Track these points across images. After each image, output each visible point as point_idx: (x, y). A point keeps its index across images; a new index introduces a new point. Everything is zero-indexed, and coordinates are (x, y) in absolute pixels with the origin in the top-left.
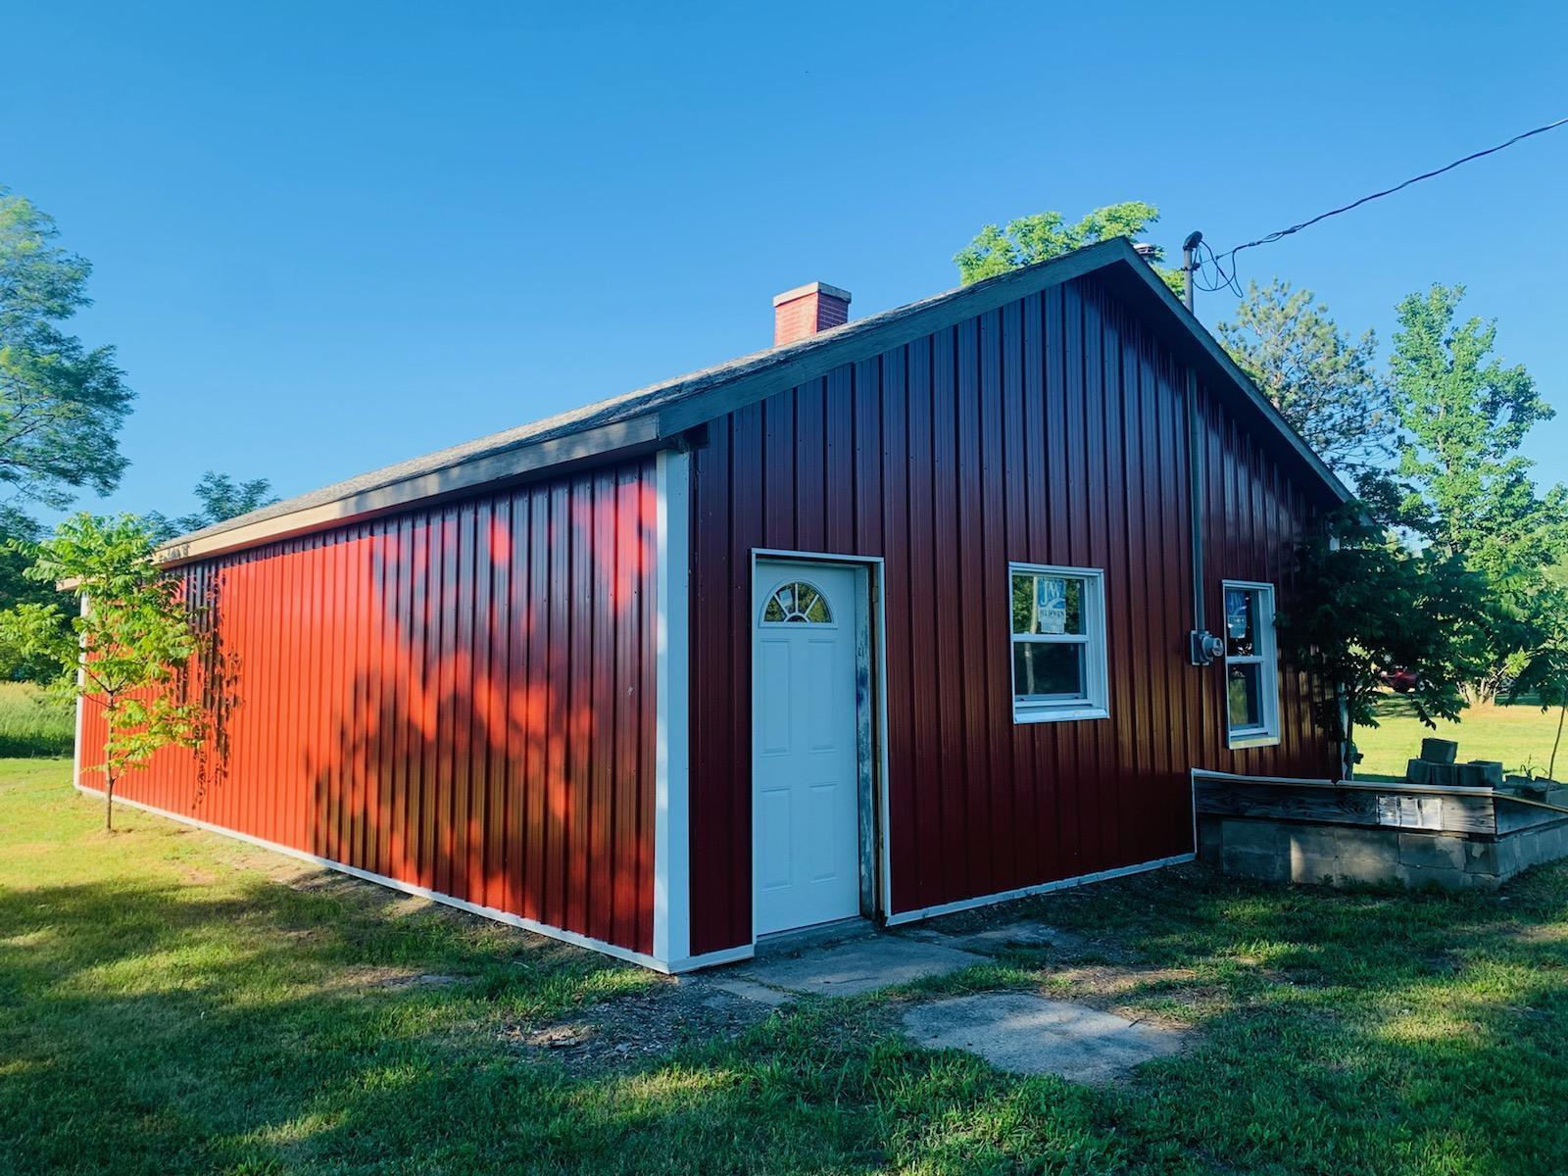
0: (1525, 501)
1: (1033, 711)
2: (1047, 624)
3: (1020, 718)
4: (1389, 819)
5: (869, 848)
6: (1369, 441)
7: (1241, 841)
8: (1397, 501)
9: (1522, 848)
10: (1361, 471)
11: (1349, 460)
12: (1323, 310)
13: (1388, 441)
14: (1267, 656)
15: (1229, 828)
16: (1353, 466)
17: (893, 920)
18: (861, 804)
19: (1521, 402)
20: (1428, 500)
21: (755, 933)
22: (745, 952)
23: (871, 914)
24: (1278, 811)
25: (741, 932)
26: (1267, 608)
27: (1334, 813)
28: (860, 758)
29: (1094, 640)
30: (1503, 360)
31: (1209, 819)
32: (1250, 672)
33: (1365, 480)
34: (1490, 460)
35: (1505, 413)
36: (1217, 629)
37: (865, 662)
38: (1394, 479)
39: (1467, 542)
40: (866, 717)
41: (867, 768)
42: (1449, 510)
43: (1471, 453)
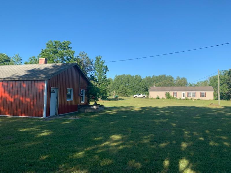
0: (106, 80)
1: (68, 100)
2: (69, 93)
3: (67, 100)
4: (92, 107)
5: (56, 110)
6: (92, 71)
7: (81, 110)
8: (94, 78)
9: (100, 109)
10: (91, 75)
11: (90, 73)
12: (88, 56)
13: (94, 72)
14: (84, 95)
15: (80, 109)
16: (90, 74)
17: (58, 115)
18: (56, 107)
19: (106, 69)
20: (97, 79)
21: (50, 115)
22: (49, 117)
23: (56, 115)
24: (84, 107)
25: (49, 115)
26: (84, 91)
27: (88, 107)
28: (56, 103)
29: (72, 94)
30: (105, 64)
31: (79, 108)
32: (83, 97)
33: (91, 76)
34: (103, 75)
35: (105, 70)
36: (81, 94)
37: (57, 96)
38: (94, 76)
39: (100, 83)
40: (57, 100)
41: (57, 104)
42: (99, 80)
43: (101, 74)
